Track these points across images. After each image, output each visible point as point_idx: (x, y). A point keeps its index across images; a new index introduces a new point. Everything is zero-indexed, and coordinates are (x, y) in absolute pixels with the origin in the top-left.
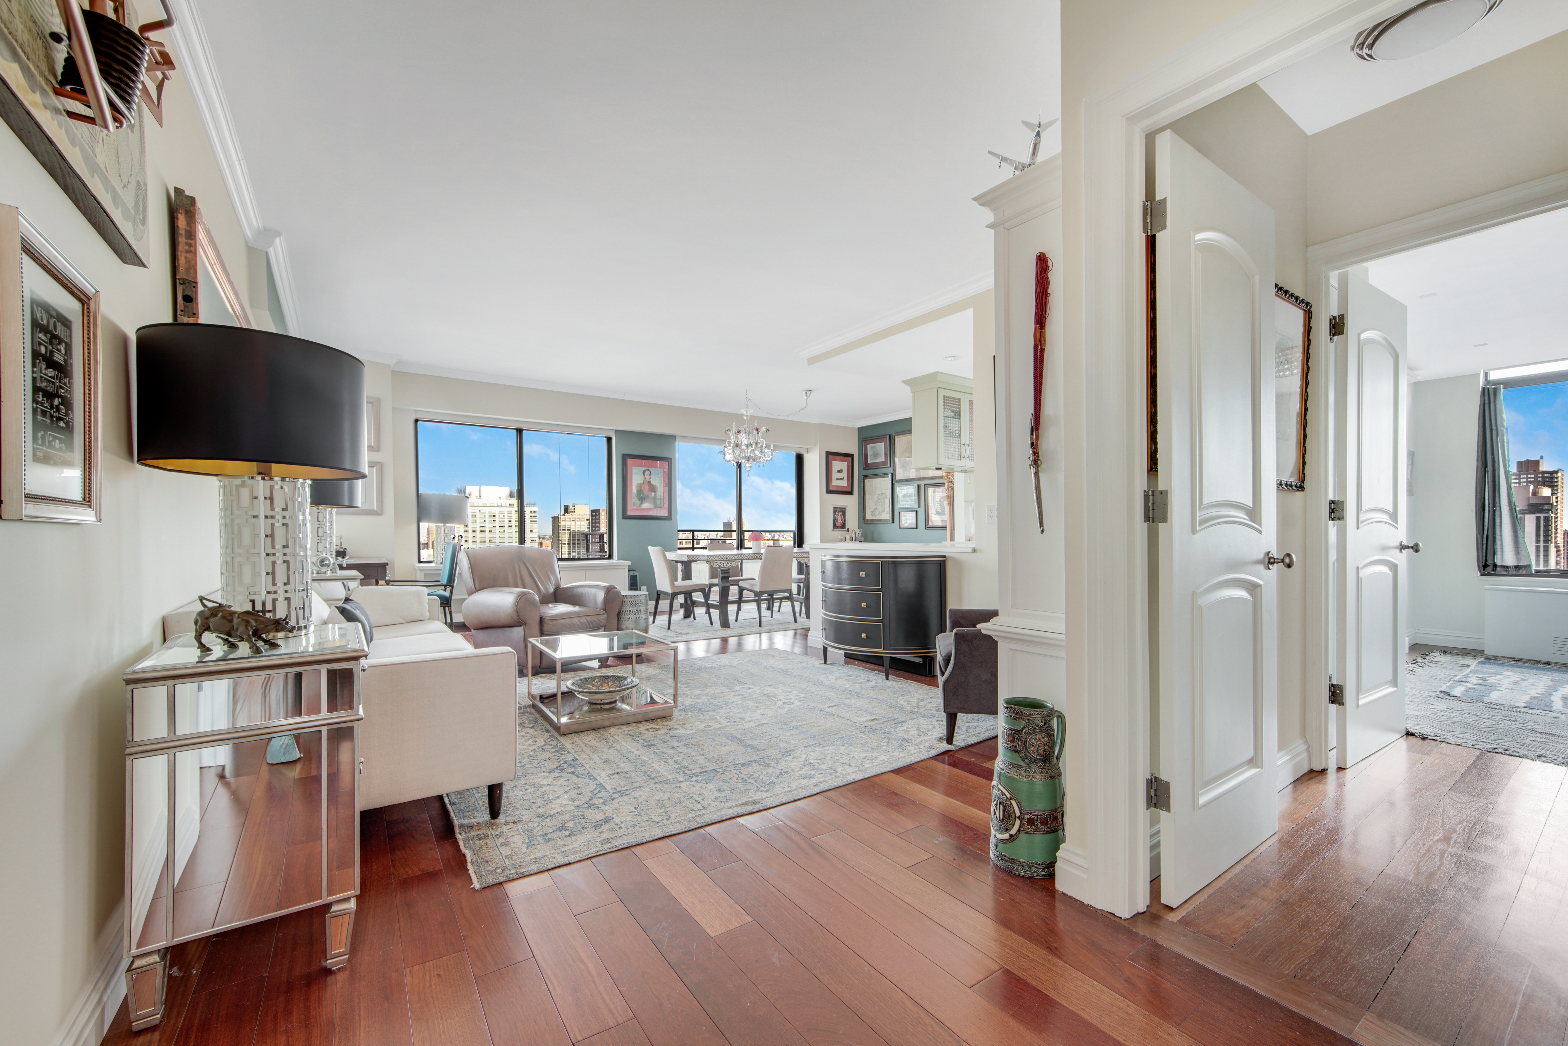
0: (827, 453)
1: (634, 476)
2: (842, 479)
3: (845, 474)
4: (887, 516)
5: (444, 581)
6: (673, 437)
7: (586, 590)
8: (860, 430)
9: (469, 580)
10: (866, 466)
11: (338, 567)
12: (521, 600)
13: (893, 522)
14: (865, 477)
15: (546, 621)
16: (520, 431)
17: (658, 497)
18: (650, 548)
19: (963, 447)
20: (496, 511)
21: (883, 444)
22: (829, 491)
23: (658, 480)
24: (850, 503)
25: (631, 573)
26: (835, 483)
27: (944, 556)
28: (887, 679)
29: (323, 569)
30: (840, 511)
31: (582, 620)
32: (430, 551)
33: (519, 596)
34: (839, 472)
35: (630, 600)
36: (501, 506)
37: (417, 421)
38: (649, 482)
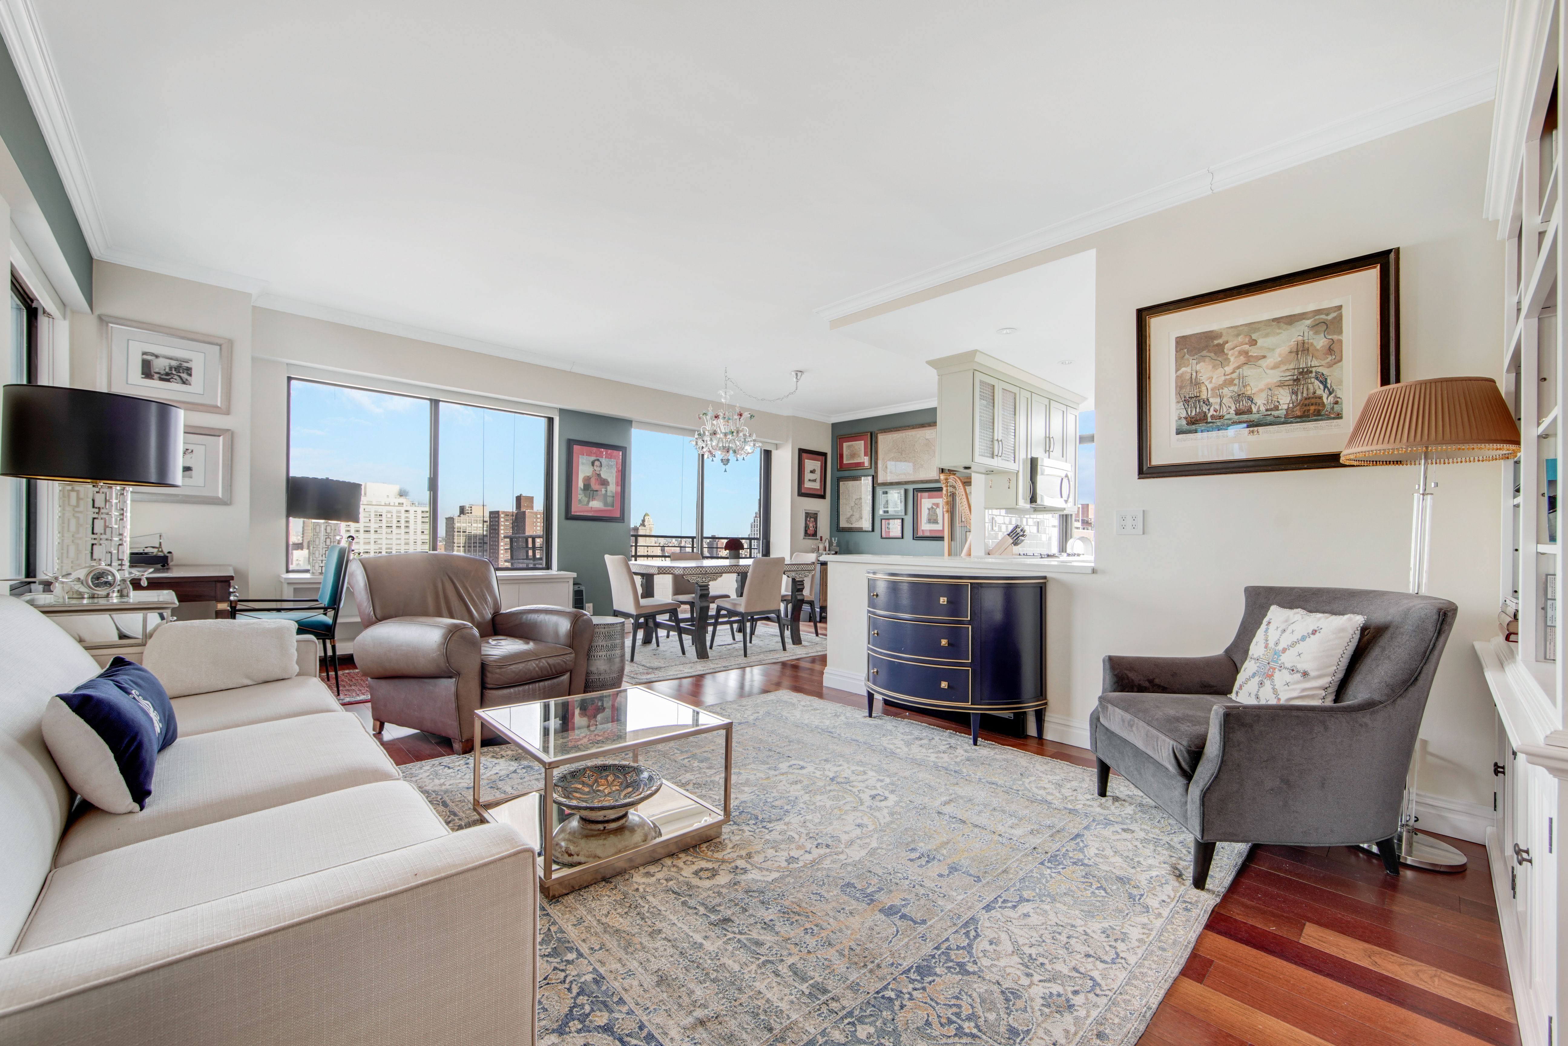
0: (802, 451)
1: (581, 467)
2: (815, 481)
3: (817, 476)
4: (866, 524)
5: (325, 601)
6: (628, 423)
7: (542, 617)
8: (834, 426)
9: (365, 604)
10: (840, 466)
11: (131, 587)
12: (454, 638)
13: (873, 530)
14: (839, 479)
15: (490, 669)
16: (435, 403)
17: (609, 494)
18: (607, 557)
19: (996, 443)
20: (383, 510)
21: (862, 443)
22: (801, 494)
23: (609, 474)
24: (822, 507)
25: (576, 588)
26: (808, 485)
27: (1045, 578)
28: (975, 743)
29: (102, 592)
30: (812, 517)
31: (541, 664)
32: (305, 552)
33: (450, 631)
34: (811, 472)
35: (603, 630)
36: (389, 505)
37: (289, 379)
38: (599, 475)
